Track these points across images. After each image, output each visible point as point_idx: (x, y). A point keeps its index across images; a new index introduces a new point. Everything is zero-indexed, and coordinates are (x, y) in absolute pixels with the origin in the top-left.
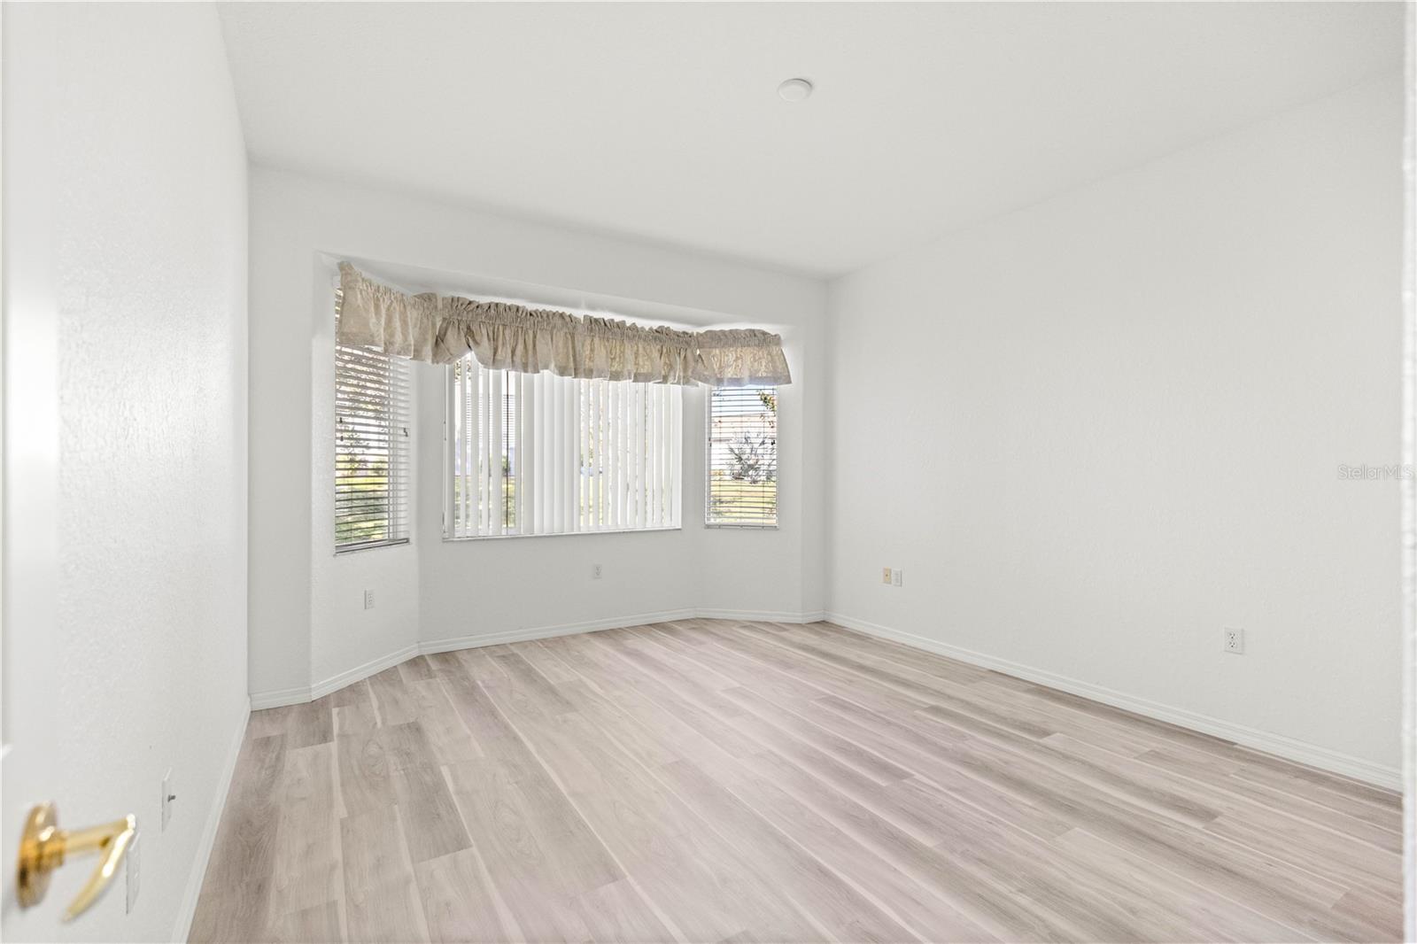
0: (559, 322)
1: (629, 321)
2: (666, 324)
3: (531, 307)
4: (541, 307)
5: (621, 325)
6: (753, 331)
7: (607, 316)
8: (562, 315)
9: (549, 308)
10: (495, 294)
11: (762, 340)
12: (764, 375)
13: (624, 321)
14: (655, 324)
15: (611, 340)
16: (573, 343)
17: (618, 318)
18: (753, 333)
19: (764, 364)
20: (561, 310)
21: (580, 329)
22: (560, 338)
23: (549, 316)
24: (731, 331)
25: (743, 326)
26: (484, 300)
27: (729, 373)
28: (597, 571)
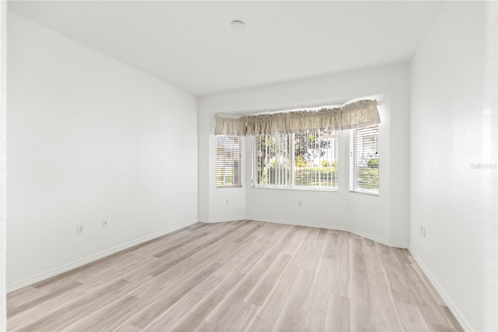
0: (280, 116)
1: (308, 110)
2: (324, 107)
3: (271, 113)
4: (275, 112)
5: (305, 112)
6: (361, 101)
7: (298, 110)
8: (281, 114)
9: (277, 112)
10: (260, 112)
11: (365, 104)
12: (367, 121)
13: (305, 110)
14: (320, 108)
15: (300, 119)
16: (285, 122)
17: (303, 110)
18: (361, 102)
19: (366, 116)
20: (281, 112)
21: (288, 117)
22: (280, 122)
23: (276, 115)
24: (352, 104)
25: (356, 100)
26: (257, 115)
27: (353, 123)
28: (300, 204)
